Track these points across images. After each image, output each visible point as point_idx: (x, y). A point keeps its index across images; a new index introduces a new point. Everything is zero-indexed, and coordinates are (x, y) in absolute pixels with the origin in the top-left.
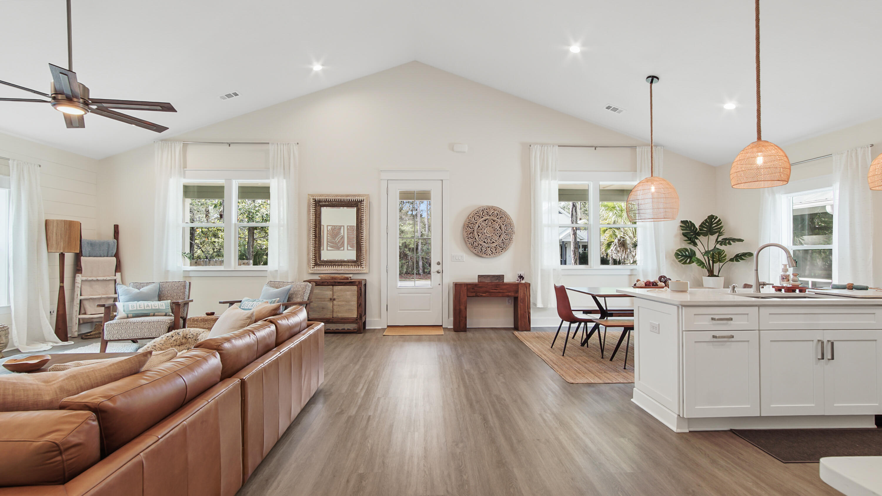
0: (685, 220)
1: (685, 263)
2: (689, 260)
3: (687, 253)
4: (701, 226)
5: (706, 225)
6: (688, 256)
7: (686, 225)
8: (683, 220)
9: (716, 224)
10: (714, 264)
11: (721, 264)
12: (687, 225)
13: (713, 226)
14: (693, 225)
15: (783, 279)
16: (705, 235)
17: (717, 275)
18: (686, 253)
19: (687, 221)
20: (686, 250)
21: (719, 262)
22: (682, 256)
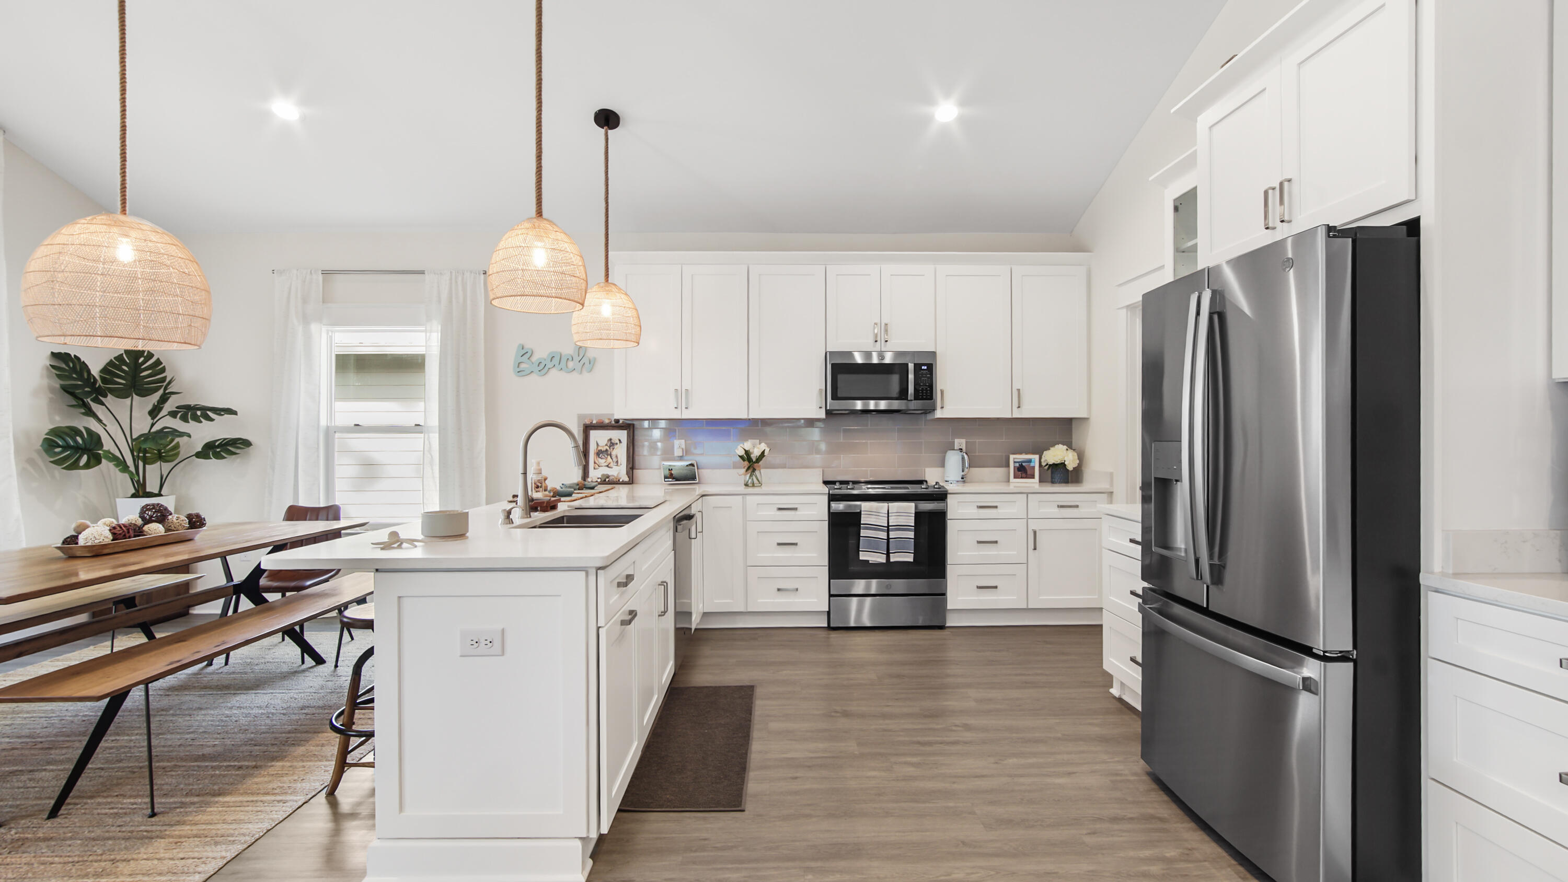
0: (63, 351)
1: (74, 466)
2: (85, 458)
3: (79, 439)
4: (104, 370)
5: (123, 371)
6: (81, 449)
7: (68, 366)
8: (56, 351)
9: (150, 371)
10: (147, 466)
11: (166, 467)
12: (71, 365)
13: (143, 374)
14: (84, 366)
15: (538, 487)
16: (122, 394)
17: (156, 492)
18: (76, 441)
19: (68, 355)
20: (75, 431)
21: (159, 462)
22: (66, 447)
